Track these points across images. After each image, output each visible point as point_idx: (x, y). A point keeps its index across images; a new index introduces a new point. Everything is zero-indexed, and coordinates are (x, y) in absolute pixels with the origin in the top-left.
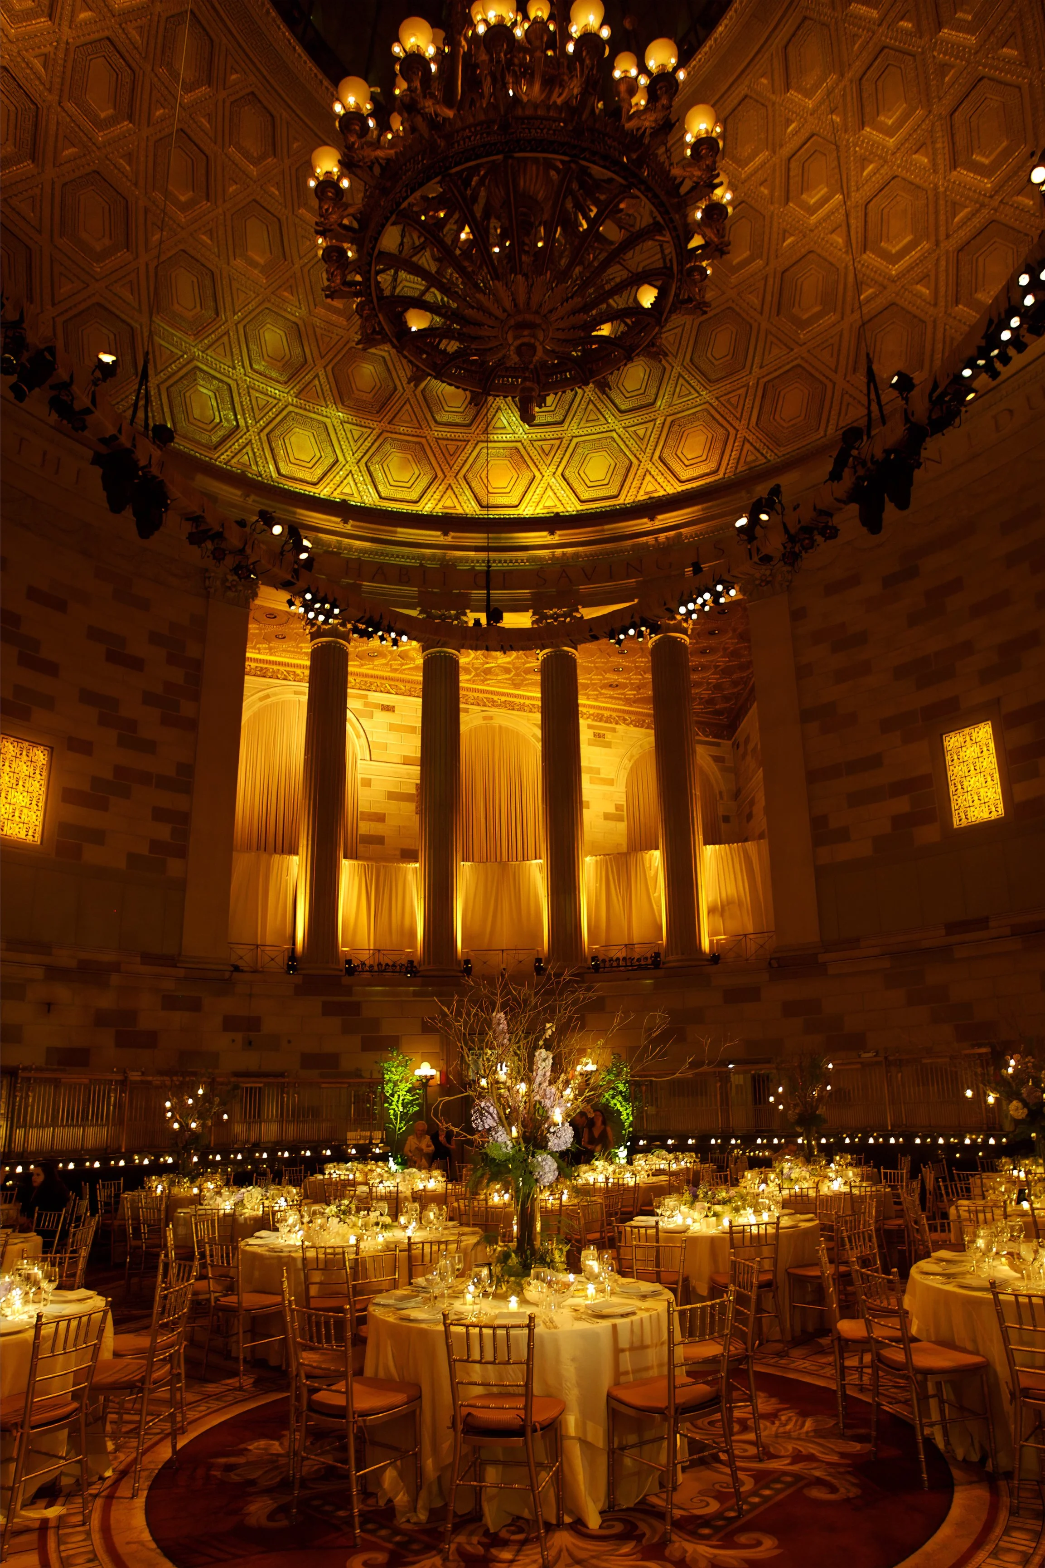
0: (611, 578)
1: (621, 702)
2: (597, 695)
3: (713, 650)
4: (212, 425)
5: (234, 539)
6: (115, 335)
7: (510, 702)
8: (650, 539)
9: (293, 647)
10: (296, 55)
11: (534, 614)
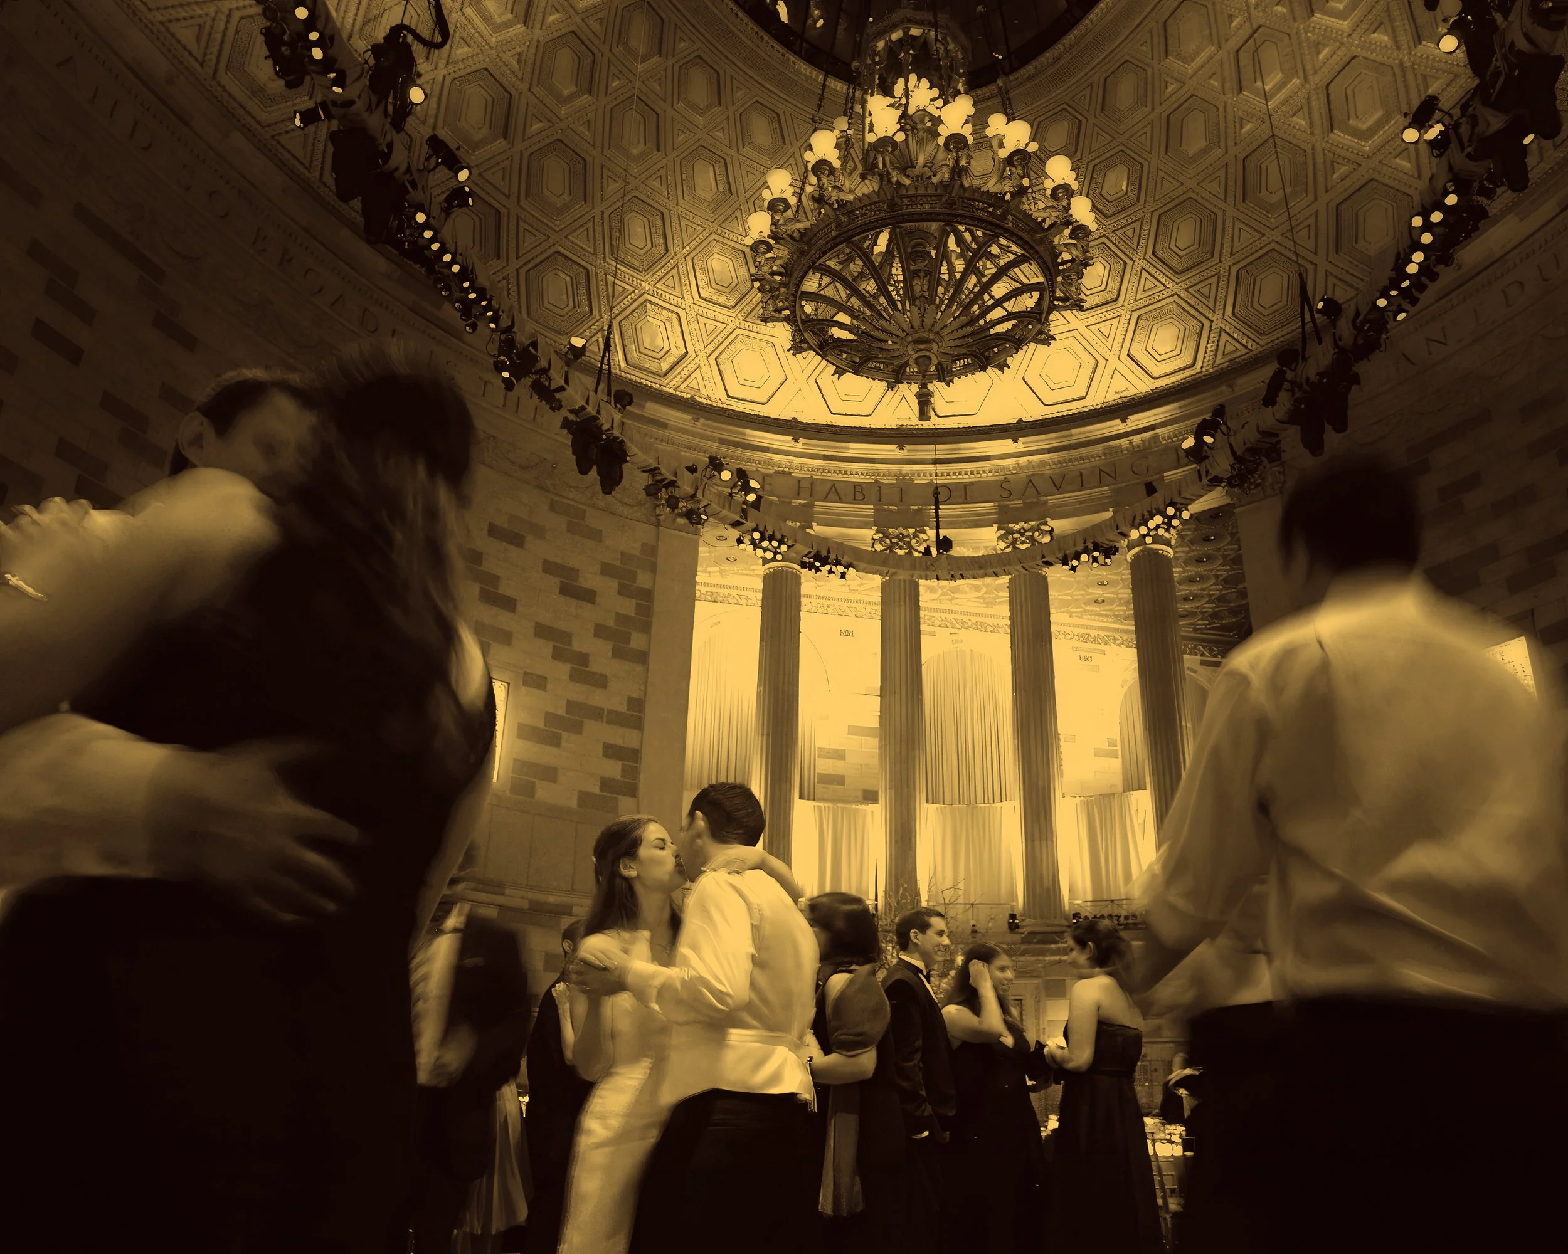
0: (1082, 487)
1: (1110, 620)
2: (1081, 612)
3: (1211, 558)
4: (662, 353)
5: (686, 486)
6: (572, 278)
7: (982, 624)
8: (1124, 442)
9: (744, 569)
10: (739, 20)
11: (999, 529)
